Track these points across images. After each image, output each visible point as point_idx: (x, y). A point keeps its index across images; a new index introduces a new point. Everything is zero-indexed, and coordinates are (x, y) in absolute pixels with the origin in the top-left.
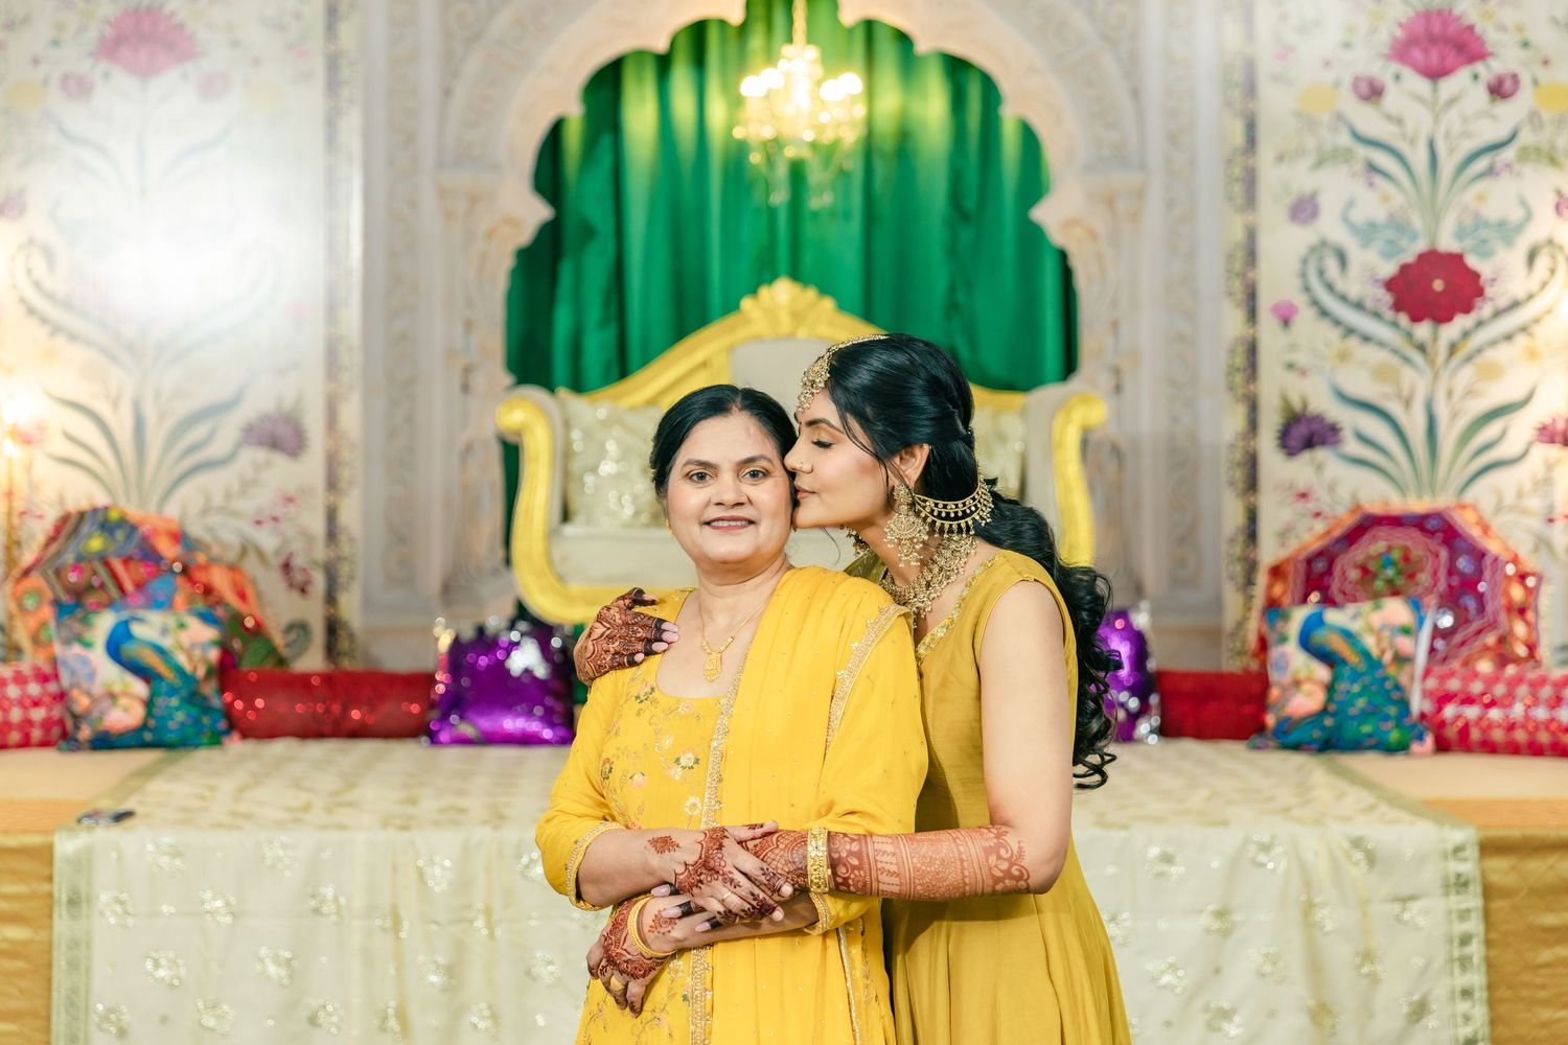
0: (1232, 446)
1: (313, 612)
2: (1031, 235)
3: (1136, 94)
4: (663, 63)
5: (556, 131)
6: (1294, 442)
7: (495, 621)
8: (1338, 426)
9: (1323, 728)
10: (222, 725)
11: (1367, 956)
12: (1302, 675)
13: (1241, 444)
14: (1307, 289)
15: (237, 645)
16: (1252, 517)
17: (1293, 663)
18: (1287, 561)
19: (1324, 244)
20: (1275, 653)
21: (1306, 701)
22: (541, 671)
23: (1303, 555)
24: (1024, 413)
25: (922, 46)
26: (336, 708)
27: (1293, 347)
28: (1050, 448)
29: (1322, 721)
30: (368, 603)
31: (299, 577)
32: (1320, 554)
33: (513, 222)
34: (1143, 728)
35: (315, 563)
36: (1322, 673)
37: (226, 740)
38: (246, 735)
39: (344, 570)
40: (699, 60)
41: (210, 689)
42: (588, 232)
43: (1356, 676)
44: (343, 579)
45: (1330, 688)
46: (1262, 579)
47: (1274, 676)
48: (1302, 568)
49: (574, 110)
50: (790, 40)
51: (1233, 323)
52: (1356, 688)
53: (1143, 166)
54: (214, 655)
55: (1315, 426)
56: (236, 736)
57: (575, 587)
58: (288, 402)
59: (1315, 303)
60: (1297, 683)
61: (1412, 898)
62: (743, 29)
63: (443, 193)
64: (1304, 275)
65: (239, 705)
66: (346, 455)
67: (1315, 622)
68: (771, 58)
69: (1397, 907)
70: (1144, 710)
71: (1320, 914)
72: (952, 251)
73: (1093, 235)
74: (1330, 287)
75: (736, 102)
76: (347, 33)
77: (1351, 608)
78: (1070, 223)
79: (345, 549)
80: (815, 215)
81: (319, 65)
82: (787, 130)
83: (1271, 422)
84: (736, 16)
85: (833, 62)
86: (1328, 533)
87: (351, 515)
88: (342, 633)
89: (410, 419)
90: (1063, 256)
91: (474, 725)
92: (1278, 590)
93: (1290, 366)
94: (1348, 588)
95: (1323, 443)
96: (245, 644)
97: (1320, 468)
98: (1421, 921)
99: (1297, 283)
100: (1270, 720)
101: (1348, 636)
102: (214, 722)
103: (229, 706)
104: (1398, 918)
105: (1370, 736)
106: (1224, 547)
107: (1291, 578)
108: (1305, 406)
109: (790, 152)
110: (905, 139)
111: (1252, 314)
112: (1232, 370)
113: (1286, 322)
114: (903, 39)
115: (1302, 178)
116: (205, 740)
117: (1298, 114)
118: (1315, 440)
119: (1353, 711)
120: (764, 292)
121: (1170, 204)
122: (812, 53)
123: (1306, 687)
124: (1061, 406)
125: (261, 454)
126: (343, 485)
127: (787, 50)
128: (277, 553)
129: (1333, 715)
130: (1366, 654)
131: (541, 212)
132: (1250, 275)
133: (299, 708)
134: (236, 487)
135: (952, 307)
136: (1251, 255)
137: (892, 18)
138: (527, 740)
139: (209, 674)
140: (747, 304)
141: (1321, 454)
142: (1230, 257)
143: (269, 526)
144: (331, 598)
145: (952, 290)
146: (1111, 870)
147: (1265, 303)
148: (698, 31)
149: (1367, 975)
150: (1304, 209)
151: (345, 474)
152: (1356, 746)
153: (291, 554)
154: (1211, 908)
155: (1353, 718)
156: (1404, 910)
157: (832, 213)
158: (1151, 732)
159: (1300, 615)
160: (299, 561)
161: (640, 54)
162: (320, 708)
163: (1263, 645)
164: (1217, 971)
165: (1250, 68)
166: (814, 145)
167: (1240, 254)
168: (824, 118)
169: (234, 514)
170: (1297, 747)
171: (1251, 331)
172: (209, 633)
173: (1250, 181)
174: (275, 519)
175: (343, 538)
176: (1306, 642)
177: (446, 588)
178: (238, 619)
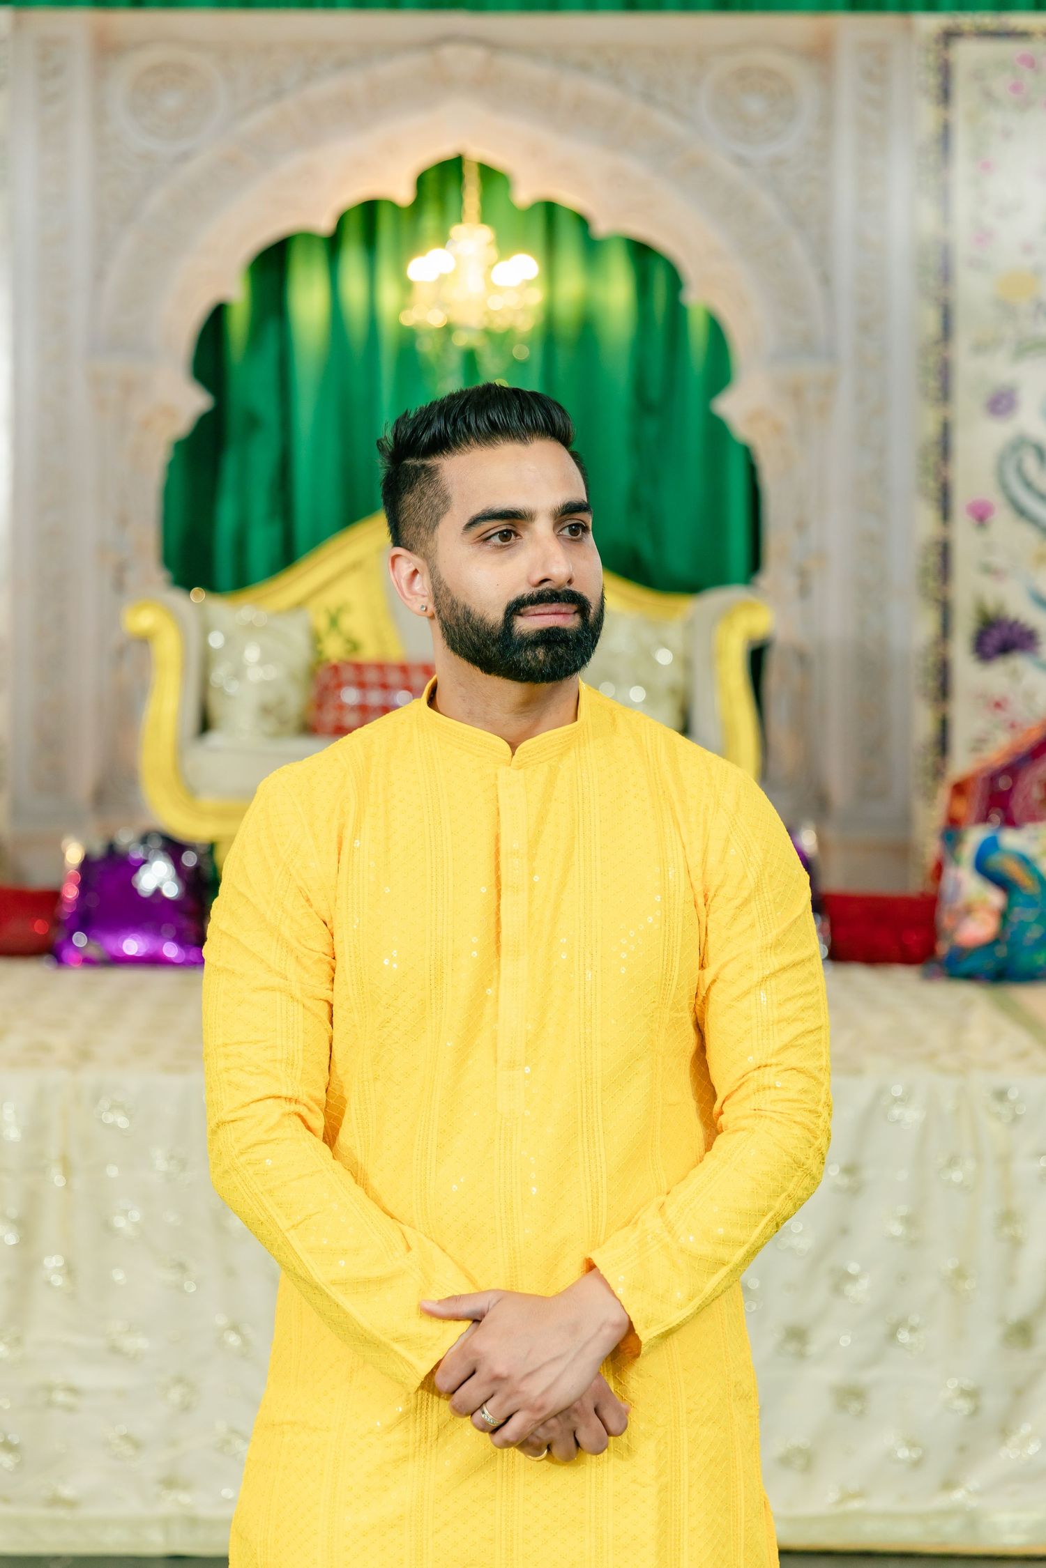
0: (924, 653)
2: (717, 430)
3: (826, 280)
4: (332, 245)
5: (217, 316)
7: (126, 839)
8: (1036, 632)
9: (997, 958)
11: (1007, 1217)
12: (975, 900)
13: (932, 650)
14: (1004, 486)
16: (944, 727)
17: (967, 888)
18: (971, 777)
19: (1023, 440)
20: (950, 873)
21: (978, 929)
22: (172, 890)
23: (988, 771)
24: (690, 620)
25: (601, 228)
27: (990, 548)
28: (713, 656)
29: (996, 951)
30: (14, 810)
32: (1002, 771)
33: (167, 412)
36: (995, 898)
40: (370, 241)
42: (253, 422)
43: (1031, 903)
45: (1004, 916)
46: (943, 795)
47: (946, 899)
48: (985, 785)
49: (238, 293)
50: (461, 218)
51: (925, 522)
52: (1031, 916)
53: (832, 356)
55: (1012, 632)
57: (208, 801)
59: (1013, 501)
60: (968, 911)
62: (414, 211)
63: (95, 380)
64: (1002, 473)
67: (990, 846)
68: (442, 237)
72: (637, 444)
73: (779, 430)
74: (1028, 485)
75: (407, 286)
77: (1030, 830)
78: (756, 416)
82: (458, 317)
83: (965, 627)
84: (404, 194)
85: (506, 244)
86: (1015, 747)
89: (60, 619)
90: (748, 452)
91: (101, 945)
93: (985, 569)
94: (1030, 808)
95: (1020, 648)
97: (1015, 675)
99: (994, 480)
100: (943, 948)
101: (1025, 861)
107: (973, 796)
108: (1002, 610)
109: (462, 340)
110: (588, 326)
111: (945, 512)
112: (925, 572)
113: (982, 521)
114: (582, 222)
115: (1000, 370)
117: (997, 302)
118: (1012, 645)
119: (1027, 940)
121: (861, 396)
122: (485, 234)
123: (979, 914)
124: (726, 614)
127: (457, 229)
129: (1007, 944)
130: (1043, 881)
131: (196, 401)
132: (944, 471)
135: (636, 504)
136: (946, 450)
137: (569, 198)
138: (153, 960)
141: (1019, 662)
142: (924, 451)
145: (636, 485)
147: (960, 501)
148: (370, 210)
149: (1009, 1238)
150: (1001, 403)
152: (1031, 977)
155: (1027, 947)
159: (975, 836)
161: (307, 237)
163: (939, 870)
164: (844, 1231)
165: (946, 252)
166: (488, 333)
167: (934, 450)
168: (495, 304)
170: (968, 976)
171: (945, 531)
173: (945, 373)
176: (983, 868)
177: (98, 796)
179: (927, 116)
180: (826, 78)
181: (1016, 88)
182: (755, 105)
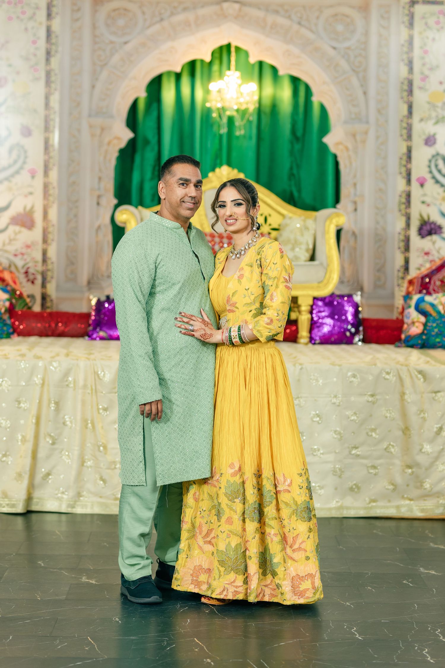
0: (399, 233)
1: (36, 290)
2: (323, 148)
3: (365, 93)
4: (178, 76)
5: (135, 103)
6: (424, 232)
8: (442, 226)
9: (422, 339)
10: (11, 330)
11: (422, 411)
12: (415, 320)
13: (403, 233)
14: (431, 172)
15: (14, 301)
16: (407, 261)
17: (413, 314)
18: (415, 278)
19: (438, 154)
20: (406, 312)
21: (416, 330)
23: (421, 276)
24: (315, 220)
25: (281, 72)
26: (53, 325)
27: (425, 195)
28: (324, 233)
29: (422, 337)
30: (58, 288)
31: (31, 277)
32: (426, 276)
33: (118, 138)
34: (356, 339)
35: (37, 271)
36: (423, 319)
37: (12, 336)
38: (19, 334)
39: (49, 274)
40: (193, 74)
41: (6, 317)
42: (147, 142)
43: (435, 321)
44: (49, 278)
45: (425, 325)
46: (406, 284)
47: (406, 320)
48: (420, 280)
49: (143, 95)
50: (229, 69)
51: (401, 185)
52: (435, 325)
53: (367, 122)
54: (7, 304)
55: (433, 226)
56: (15, 335)
58: (28, 207)
59: (434, 177)
60: (413, 323)
61: (439, 392)
62: (210, 63)
63: (91, 126)
64: (429, 167)
65: (17, 323)
66: (50, 229)
67: (421, 300)
68: (221, 75)
69: (434, 395)
70: (357, 332)
71: (406, 397)
72: (292, 152)
73: (347, 149)
74: (440, 171)
75: (207, 92)
76: (54, 61)
77: (434, 296)
78: (338, 144)
79: (50, 267)
80: (238, 137)
81: (43, 74)
82: (227, 104)
83: (415, 224)
84: (208, 59)
85: (246, 78)
86: (430, 268)
87: (52, 253)
88: (48, 299)
89: (76, 216)
90: (335, 157)
91: (106, 332)
92: (411, 289)
93: (423, 202)
94: (436, 289)
95: (435, 233)
96: (16, 301)
97: (434, 243)
98: (441, 399)
99: (427, 169)
100: (403, 336)
101: (433, 305)
102: (8, 329)
103: (13, 324)
104: (433, 399)
105: (439, 343)
106: (396, 273)
107: (416, 284)
108: (429, 219)
109: (228, 113)
110: (274, 107)
111: (409, 182)
112: (400, 203)
113: (422, 185)
114: (274, 70)
115: (430, 128)
116: (4, 336)
117: (429, 103)
118: (433, 231)
119: (433, 333)
120: (217, 170)
121: (377, 138)
122: (238, 74)
123: (417, 324)
124: (329, 217)
125: (17, 228)
126: (49, 241)
127: (228, 73)
128: (23, 267)
129: (426, 335)
130: (439, 313)
131: (129, 135)
132: (409, 166)
133: (39, 325)
134: (7, 241)
135: (291, 175)
136: (409, 158)
137: (269, 60)
139: (6, 311)
140: (210, 175)
141: (435, 237)
142: (401, 159)
143: (20, 257)
144: (44, 285)
145: (291, 168)
146: (335, 379)
147: (414, 177)
148: (192, 64)
149: (422, 418)
150: (430, 141)
151: (50, 236)
152: (434, 347)
153: (28, 268)
154: (369, 393)
155: (433, 336)
156: (436, 396)
157: (244, 136)
158: (359, 341)
159: (416, 297)
160: (31, 271)
161: (169, 73)
162: (47, 325)
163: (403, 309)
164: (371, 416)
165: (410, 83)
166: (237, 111)
167: (405, 158)
168: (242, 100)
169: (6, 251)
170: (412, 346)
171: (408, 188)
172: (5, 296)
173: (409, 129)
174: (23, 254)
175: (49, 262)
176: (418, 308)
177: (89, 283)
178: (14, 291)
179: (404, 33)
180: (367, 18)
181: (438, 23)
182: (340, 28)
